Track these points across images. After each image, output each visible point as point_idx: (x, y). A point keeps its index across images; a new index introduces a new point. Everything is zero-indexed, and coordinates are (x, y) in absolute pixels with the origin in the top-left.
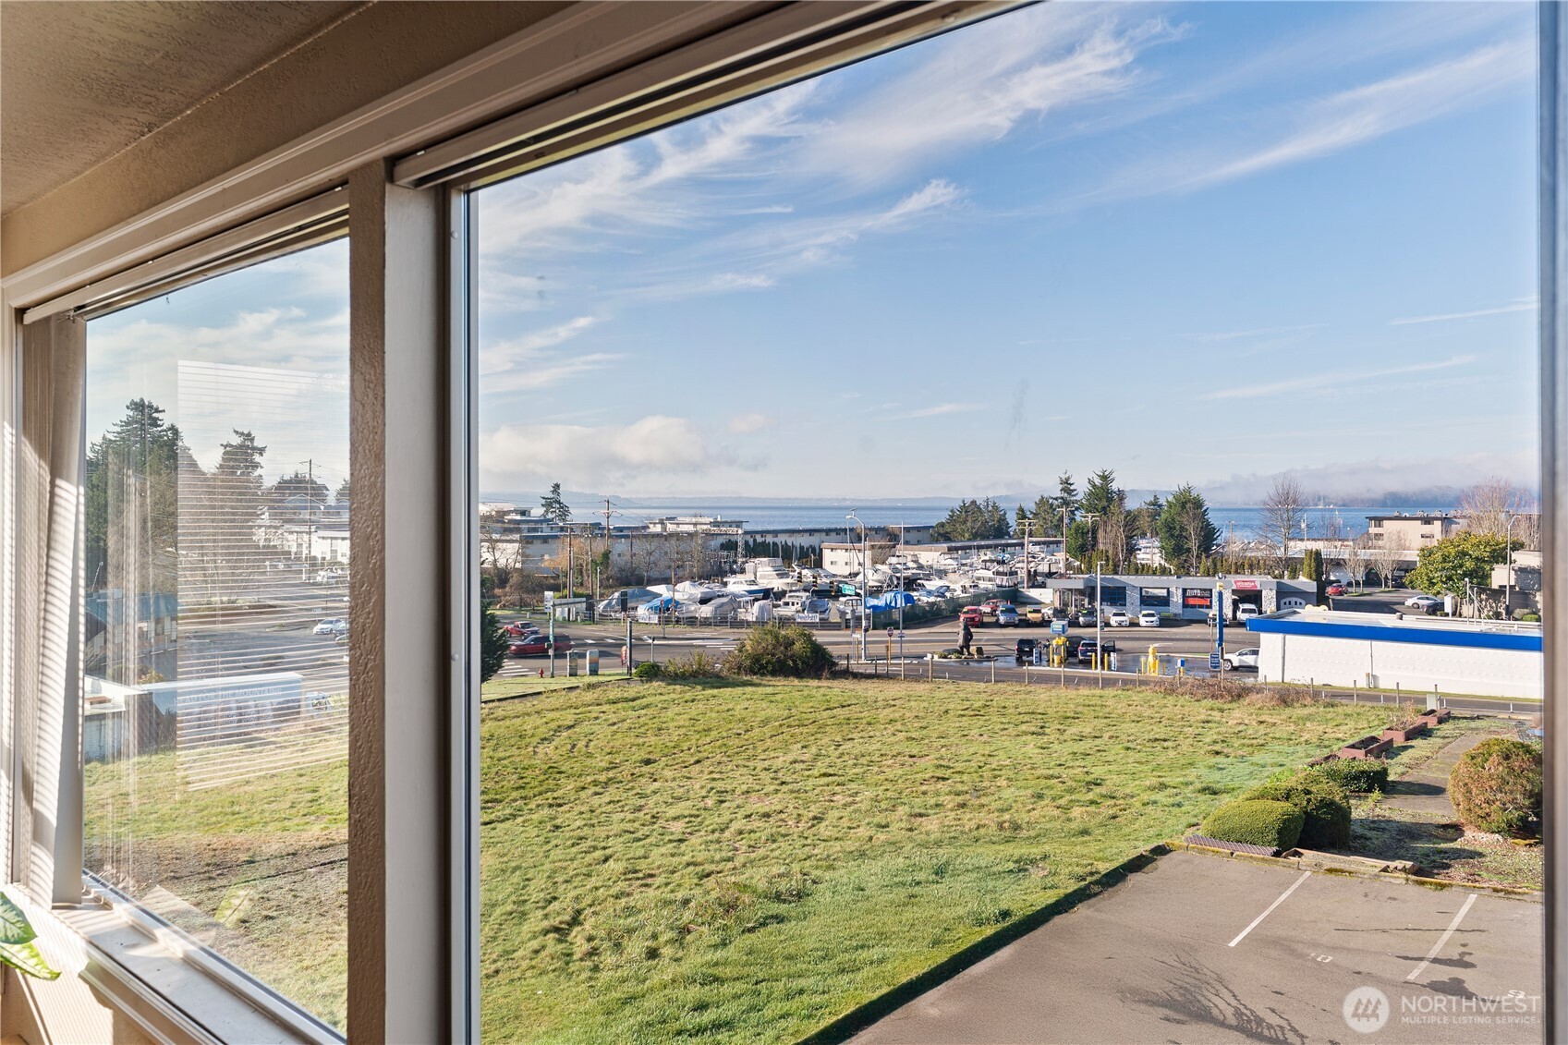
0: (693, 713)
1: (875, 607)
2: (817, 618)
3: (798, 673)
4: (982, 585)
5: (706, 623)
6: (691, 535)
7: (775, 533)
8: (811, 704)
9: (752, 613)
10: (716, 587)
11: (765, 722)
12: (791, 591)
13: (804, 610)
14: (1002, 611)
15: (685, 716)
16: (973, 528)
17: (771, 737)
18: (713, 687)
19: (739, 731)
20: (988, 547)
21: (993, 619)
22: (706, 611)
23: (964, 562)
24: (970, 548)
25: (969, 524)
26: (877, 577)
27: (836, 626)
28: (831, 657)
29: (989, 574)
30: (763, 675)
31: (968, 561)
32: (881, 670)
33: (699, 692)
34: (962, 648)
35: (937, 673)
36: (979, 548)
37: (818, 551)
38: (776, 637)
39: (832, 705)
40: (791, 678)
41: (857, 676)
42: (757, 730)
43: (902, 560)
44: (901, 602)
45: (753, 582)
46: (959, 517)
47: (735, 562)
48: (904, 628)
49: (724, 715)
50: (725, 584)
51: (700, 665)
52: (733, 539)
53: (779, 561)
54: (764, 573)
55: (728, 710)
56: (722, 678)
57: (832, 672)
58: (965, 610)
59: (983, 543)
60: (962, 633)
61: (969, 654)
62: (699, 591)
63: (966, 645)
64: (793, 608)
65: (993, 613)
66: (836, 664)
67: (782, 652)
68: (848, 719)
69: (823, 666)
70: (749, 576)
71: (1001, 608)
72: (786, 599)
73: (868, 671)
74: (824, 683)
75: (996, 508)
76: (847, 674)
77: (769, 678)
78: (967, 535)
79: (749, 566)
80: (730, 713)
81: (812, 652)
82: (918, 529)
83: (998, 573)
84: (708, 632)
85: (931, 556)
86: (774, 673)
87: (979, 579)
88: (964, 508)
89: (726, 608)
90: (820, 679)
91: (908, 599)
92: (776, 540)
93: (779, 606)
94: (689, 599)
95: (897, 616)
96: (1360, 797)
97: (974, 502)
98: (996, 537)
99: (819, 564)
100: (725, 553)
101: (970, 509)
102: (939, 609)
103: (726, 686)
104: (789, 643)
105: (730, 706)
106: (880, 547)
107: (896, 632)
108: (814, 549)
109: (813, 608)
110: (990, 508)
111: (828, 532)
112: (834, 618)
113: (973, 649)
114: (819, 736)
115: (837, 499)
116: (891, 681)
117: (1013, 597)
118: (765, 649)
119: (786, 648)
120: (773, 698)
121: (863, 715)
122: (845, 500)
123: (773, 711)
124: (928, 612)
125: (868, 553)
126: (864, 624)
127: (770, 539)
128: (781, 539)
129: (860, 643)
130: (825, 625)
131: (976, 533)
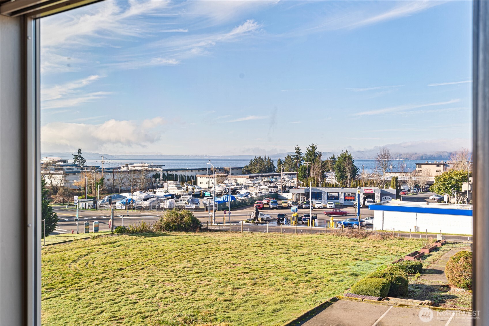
0: (141, 248)
1: (219, 202)
2: (194, 206)
3: (186, 230)
4: (264, 192)
5: (146, 209)
6: (140, 171)
7: (177, 170)
8: (191, 243)
9: (166, 205)
10: (150, 194)
11: (172, 251)
12: (183, 195)
13: (188, 203)
14: (271, 203)
15: (137, 249)
16: (259, 168)
17: (174, 257)
18: (149, 237)
19: (160, 255)
20: (266, 176)
21: (268, 206)
22: (146, 204)
23: (256, 182)
24: (258, 176)
25: (258, 166)
26: (220, 189)
27: (202, 210)
28: (200, 223)
29: (266, 187)
30: (171, 231)
31: (258, 182)
32: (221, 228)
33: (143, 239)
34: (255, 218)
35: (245, 229)
36: (262, 176)
37: (195, 178)
38: (177, 215)
39: (200, 243)
40: (183, 232)
41: (211, 231)
42: (168, 255)
43: (230, 182)
44: (229, 199)
45: (167, 191)
46: (254, 163)
47: (159, 183)
48: (231, 210)
49: (154, 248)
50: (155, 192)
51: (143, 227)
52: (158, 173)
53: (178, 182)
54: (172, 187)
55: (156, 246)
56: (153, 232)
57: (200, 229)
58: (256, 202)
59: (264, 174)
60: (255, 212)
61: (258, 220)
62: (143, 195)
63: (256, 217)
64: (184, 202)
65: (268, 204)
66: (202, 226)
67: (179, 221)
68: (207, 249)
69: (197, 226)
70: (165, 189)
71: (271, 201)
72: (181, 199)
73: (216, 229)
74: (197, 234)
75: (269, 160)
76: (207, 230)
77: (174, 232)
78: (257, 171)
79: (165, 185)
80: (157, 247)
81: (192, 221)
82: (237, 169)
83: (270, 187)
84: (147, 213)
85: (242, 180)
86: (175, 230)
87: (262, 189)
88: (256, 160)
89: (155, 202)
90: (195, 232)
91: (233, 198)
92: (177, 173)
93: (178, 201)
94: (139, 199)
95: (228, 205)
96: (412, 275)
97: (260, 157)
98: (269, 172)
99: (195, 183)
100: (155, 179)
101: (259, 160)
102: (246, 202)
103: (155, 236)
104: (182, 217)
105: (157, 245)
106: (221, 176)
107: (227, 212)
108: (193, 177)
109: (193, 202)
110: (267, 160)
111: (199, 170)
112: (201, 206)
113: (259, 219)
114: (195, 256)
115: (203, 156)
116: (225, 233)
117: (276, 197)
118: (172, 220)
119: (181, 219)
120: (175, 241)
121: (213, 247)
122: (206, 156)
123: (175, 246)
124: (241, 203)
125: (216, 179)
126: (214, 209)
127: (174, 173)
128: (179, 173)
129: (212, 217)
130: (198, 209)
131: (261, 170)
